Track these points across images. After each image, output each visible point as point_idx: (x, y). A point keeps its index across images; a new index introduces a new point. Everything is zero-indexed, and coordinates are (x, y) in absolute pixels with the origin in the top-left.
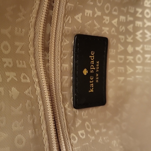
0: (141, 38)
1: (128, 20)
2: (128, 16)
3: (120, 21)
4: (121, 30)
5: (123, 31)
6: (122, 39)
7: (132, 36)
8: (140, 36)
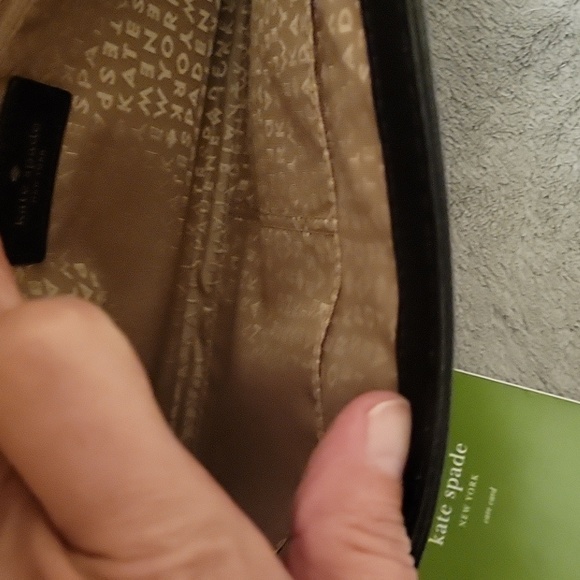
0: (147, 106)
1: (124, 56)
2: (125, 45)
3: (104, 53)
4: (104, 79)
5: (109, 80)
6: (107, 102)
7: (131, 98)
8: (147, 101)
